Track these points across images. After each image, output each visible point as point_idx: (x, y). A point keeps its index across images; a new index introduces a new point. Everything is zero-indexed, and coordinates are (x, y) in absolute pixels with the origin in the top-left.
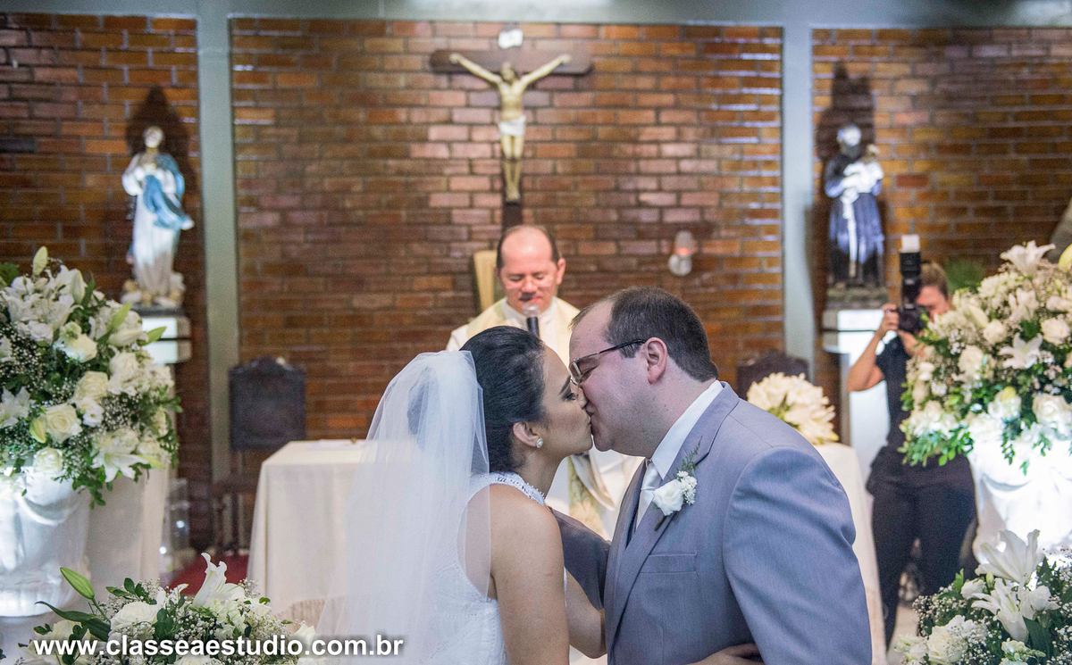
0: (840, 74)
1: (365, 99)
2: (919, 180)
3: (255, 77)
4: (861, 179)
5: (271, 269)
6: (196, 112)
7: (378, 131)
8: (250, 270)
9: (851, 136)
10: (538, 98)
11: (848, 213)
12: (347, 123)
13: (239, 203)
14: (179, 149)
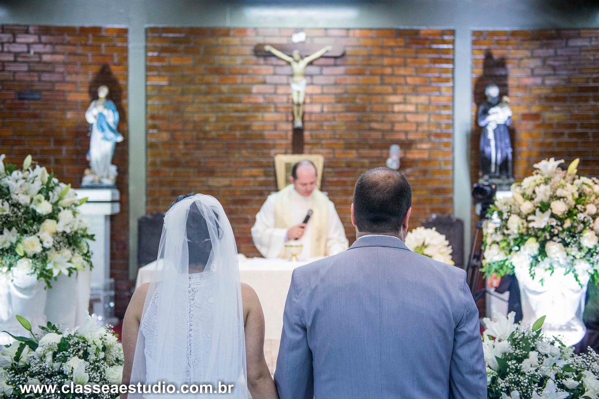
0: (488, 56)
1: (218, 71)
2: (535, 116)
3: (159, 59)
4: (499, 116)
5: (165, 164)
6: (126, 78)
7: (225, 88)
8: (153, 164)
9: (493, 91)
10: (314, 70)
11: (491, 135)
12: (208, 84)
13: (148, 127)
14: (117, 98)
